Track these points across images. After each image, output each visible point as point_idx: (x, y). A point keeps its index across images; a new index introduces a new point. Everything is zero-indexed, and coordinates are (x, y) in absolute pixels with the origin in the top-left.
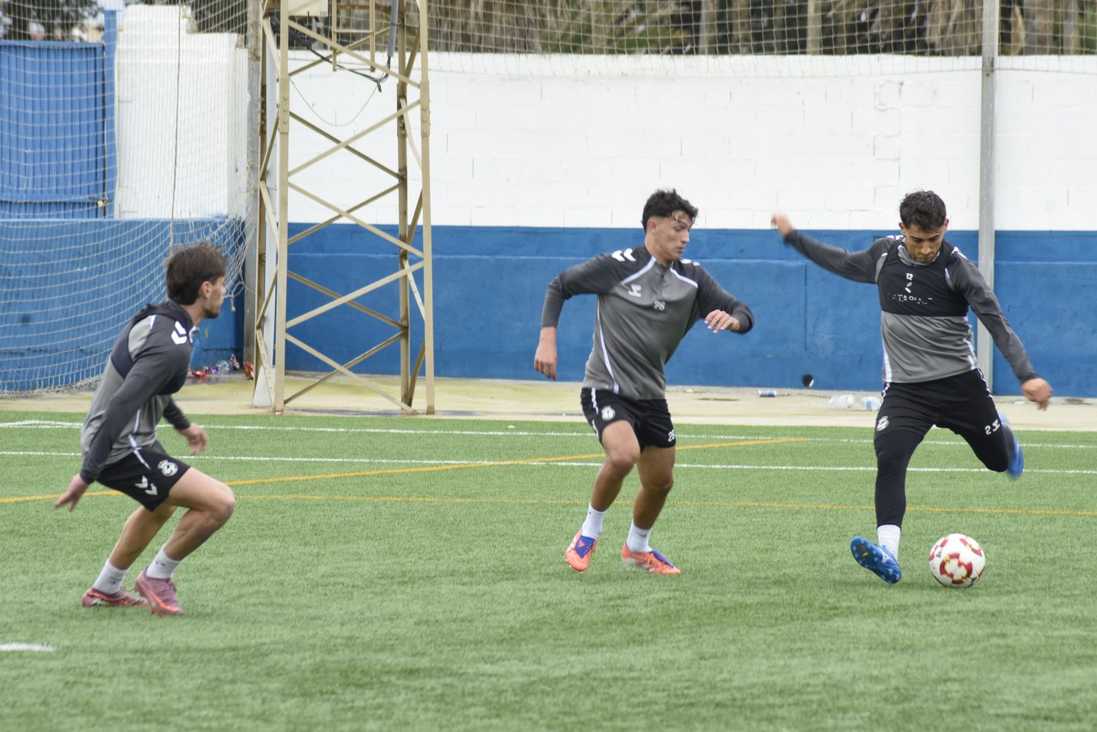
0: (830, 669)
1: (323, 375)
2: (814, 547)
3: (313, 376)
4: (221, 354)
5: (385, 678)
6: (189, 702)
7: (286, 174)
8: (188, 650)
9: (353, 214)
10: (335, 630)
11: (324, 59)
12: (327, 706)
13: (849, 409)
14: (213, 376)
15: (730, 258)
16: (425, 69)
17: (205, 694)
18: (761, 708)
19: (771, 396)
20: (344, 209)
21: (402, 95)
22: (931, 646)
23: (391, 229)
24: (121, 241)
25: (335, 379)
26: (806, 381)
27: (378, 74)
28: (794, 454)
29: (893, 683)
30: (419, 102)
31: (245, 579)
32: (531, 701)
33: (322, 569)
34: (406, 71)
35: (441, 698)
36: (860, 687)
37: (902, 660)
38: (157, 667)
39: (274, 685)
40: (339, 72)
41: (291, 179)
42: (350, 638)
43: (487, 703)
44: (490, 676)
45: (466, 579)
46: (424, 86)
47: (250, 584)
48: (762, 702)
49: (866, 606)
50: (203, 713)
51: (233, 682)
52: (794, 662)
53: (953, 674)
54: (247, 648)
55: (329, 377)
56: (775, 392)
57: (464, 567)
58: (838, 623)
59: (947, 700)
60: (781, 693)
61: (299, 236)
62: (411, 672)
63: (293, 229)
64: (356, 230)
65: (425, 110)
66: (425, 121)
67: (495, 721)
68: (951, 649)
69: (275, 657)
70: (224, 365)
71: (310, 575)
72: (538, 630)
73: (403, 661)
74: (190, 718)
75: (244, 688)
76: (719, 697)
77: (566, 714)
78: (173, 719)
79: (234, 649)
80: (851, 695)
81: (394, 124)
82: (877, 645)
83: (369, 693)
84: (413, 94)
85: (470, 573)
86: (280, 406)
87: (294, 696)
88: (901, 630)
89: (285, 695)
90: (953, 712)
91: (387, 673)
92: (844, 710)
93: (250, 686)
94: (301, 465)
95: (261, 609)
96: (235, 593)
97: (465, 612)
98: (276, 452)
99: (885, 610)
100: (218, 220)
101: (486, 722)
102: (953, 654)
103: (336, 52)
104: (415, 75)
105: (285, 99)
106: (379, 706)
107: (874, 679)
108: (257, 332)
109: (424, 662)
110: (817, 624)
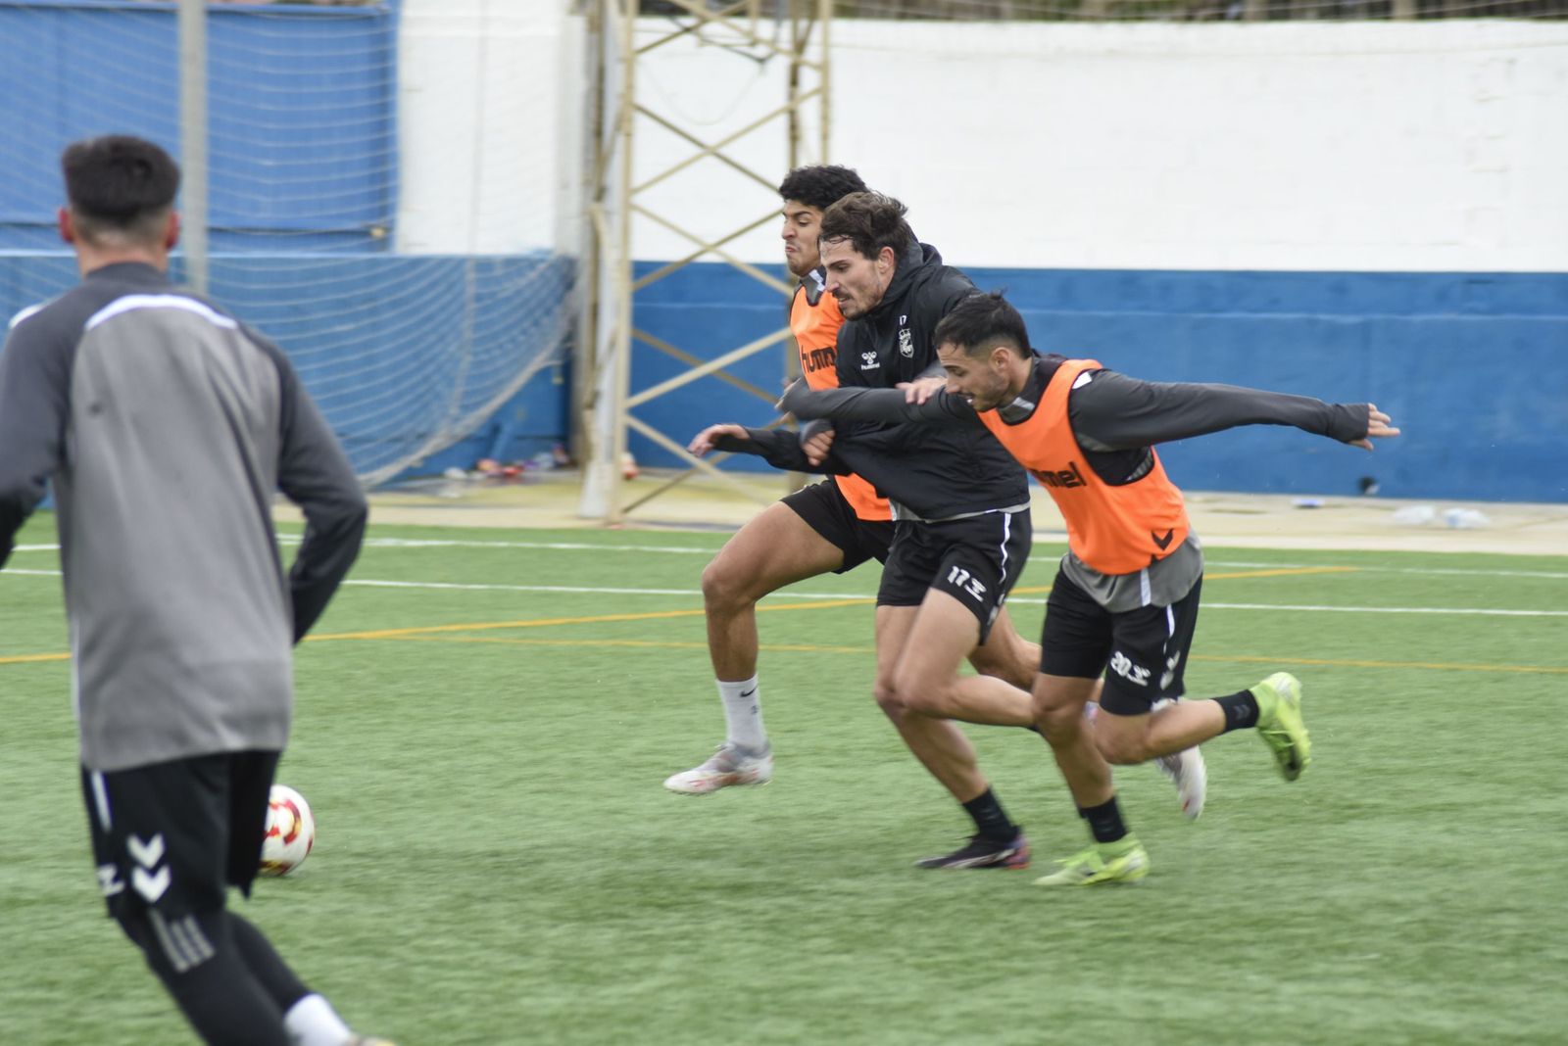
0: (1331, 893)
1: (678, 473)
2: (1340, 721)
3: (667, 476)
4: (541, 443)
5: (700, 896)
6: (420, 926)
7: (630, 191)
8: (434, 854)
9: (725, 248)
10: (641, 828)
11: (687, 30)
12: (611, 934)
13: (1425, 528)
14: (527, 474)
15: (1256, 311)
16: (826, 44)
17: (445, 915)
18: (1223, 945)
19: (1311, 507)
20: (711, 240)
21: (794, 81)
22: (1486, 862)
23: (774, 270)
24: (402, 286)
25: (694, 480)
26: (1364, 486)
27: (761, 51)
28: (1331, 589)
29: (1422, 913)
30: (817, 91)
31: (527, 756)
32: (900, 931)
33: (640, 743)
34: (800, 46)
35: (772, 926)
36: (1373, 918)
37: (1439, 882)
38: (384, 878)
39: (544, 904)
40: (708, 49)
41: (639, 199)
42: (659, 840)
43: (837, 933)
44: (850, 894)
45: (837, 760)
46: (824, 68)
47: (535, 763)
48: (1225, 937)
49: (1401, 804)
50: (438, 942)
51: (486, 899)
52: (1281, 882)
53: (1511, 902)
54: (513, 853)
55: (685, 477)
56: (1319, 500)
57: (836, 743)
58: (1355, 828)
59: (1496, 939)
60: (1256, 924)
61: (648, 279)
62: (738, 889)
63: (640, 269)
64: (727, 272)
65: (826, 103)
66: (825, 118)
67: (845, 959)
68: (1514, 867)
69: (552, 865)
70: (545, 459)
71: (618, 752)
72: (925, 830)
73: (731, 872)
74: (420, 949)
75: (499, 908)
76: (1167, 929)
77: (945, 949)
78: (395, 950)
79: (496, 854)
80: (1357, 930)
81: (782, 122)
82: (1408, 860)
83: (674, 917)
84: (809, 79)
85: (842, 752)
86: (616, 516)
87: (568, 920)
88: (1447, 839)
89: (556, 917)
90: (1503, 956)
91: (705, 889)
92: (1343, 950)
93: (507, 905)
94: (631, 598)
95: (543, 798)
96: (511, 775)
97: (829, 805)
98: (601, 581)
99: (1429, 809)
100: (537, 257)
101: (831, 959)
102: (1517, 873)
103: (704, 21)
104: (813, 53)
105: (630, 87)
106: (684, 936)
107: (1393, 907)
108: (587, 415)
109: (758, 875)
110: (1325, 829)
